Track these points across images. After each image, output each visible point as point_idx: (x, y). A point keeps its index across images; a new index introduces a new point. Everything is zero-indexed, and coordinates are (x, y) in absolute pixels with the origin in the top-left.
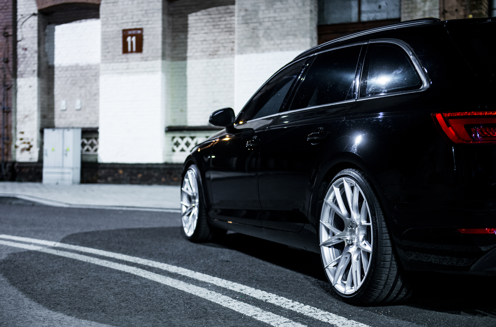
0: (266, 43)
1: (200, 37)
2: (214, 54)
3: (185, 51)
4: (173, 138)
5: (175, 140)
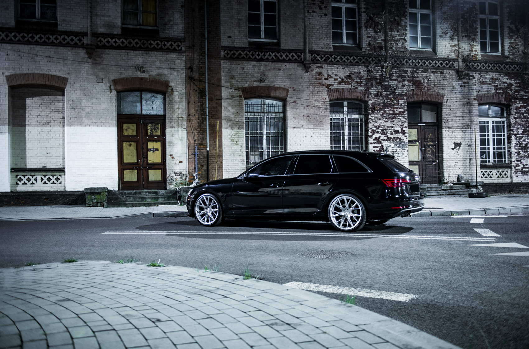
0: (87, 121)
1: (36, 113)
2: (46, 124)
3: (25, 121)
4: (17, 176)
5: (19, 177)
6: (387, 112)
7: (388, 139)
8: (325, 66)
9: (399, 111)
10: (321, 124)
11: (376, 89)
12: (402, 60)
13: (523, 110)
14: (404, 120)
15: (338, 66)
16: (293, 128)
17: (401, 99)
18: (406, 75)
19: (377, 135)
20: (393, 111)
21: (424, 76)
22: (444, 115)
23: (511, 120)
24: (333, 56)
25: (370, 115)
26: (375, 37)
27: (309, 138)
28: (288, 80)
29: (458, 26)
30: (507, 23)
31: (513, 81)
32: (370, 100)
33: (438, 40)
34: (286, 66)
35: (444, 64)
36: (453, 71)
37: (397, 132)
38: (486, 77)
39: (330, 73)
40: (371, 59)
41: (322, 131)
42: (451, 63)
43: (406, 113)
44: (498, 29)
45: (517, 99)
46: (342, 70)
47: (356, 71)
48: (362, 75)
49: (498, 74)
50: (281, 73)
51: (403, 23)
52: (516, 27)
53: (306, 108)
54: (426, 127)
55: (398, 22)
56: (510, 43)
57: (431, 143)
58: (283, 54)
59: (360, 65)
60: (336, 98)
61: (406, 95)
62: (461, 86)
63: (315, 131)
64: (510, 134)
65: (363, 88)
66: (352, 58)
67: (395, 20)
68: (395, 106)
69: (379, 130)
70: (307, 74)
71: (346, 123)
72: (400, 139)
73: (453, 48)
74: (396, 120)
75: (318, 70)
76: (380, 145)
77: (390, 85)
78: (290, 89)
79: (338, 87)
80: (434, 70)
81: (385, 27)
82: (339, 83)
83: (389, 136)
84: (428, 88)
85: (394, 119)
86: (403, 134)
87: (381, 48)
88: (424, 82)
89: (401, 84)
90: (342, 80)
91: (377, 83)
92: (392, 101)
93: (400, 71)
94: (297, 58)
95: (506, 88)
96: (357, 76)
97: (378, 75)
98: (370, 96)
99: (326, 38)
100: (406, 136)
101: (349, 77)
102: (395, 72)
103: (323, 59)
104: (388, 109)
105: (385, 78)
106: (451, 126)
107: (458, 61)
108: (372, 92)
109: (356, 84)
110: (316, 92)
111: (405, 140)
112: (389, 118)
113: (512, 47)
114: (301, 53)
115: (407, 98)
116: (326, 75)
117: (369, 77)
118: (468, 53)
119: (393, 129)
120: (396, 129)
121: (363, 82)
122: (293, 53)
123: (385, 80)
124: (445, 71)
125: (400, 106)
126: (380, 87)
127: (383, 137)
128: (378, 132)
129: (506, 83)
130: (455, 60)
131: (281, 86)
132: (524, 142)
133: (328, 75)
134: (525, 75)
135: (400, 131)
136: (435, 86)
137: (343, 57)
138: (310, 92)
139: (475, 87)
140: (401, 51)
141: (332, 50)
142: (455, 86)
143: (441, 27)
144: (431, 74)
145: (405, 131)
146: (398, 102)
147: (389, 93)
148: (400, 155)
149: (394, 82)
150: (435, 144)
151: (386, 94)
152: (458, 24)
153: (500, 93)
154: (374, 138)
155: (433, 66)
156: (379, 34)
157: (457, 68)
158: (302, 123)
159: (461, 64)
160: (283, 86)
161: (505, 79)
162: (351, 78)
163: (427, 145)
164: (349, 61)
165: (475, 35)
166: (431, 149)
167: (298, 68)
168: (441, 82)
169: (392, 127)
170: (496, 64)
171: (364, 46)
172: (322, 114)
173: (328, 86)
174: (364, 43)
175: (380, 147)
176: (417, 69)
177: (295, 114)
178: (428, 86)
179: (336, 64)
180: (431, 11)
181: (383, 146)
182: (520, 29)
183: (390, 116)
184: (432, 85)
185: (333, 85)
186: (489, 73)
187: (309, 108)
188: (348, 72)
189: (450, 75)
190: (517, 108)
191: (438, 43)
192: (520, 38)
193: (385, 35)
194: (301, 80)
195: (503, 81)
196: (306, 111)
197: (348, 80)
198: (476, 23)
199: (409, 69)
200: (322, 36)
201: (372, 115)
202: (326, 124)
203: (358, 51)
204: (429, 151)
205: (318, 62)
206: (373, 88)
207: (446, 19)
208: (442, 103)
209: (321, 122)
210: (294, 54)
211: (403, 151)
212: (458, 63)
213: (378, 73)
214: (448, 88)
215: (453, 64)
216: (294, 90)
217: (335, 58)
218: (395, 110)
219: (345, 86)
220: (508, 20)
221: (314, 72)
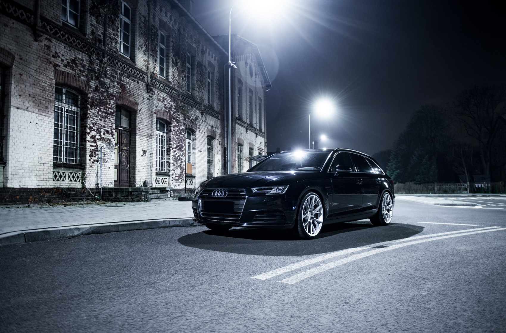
6: (102, 110)
7: (102, 139)
8: (54, 41)
9: (110, 112)
10: (47, 110)
11: (95, 82)
12: (114, 60)
13: (176, 128)
14: (113, 121)
15: (65, 45)
16: (18, 108)
17: (113, 99)
18: (116, 76)
19: (93, 133)
20: (106, 109)
21: (128, 81)
22: (138, 122)
23: (171, 136)
24: (62, 32)
25: (89, 110)
26: (97, 27)
27: (33, 124)
28: (14, 43)
29: (148, 44)
30: (171, 55)
31: (172, 103)
32: (90, 93)
33: (137, 51)
34: (13, 23)
35: (139, 75)
36: (144, 83)
37: (108, 132)
38: (161, 95)
39: (58, 51)
40: (92, 49)
41: (46, 118)
42: (143, 75)
43: (115, 114)
44: (164, 57)
45: (174, 119)
46: (68, 51)
47: (80, 57)
48: (85, 64)
49: (166, 95)
50: (7, 30)
51: (117, 23)
52: (176, 60)
53: (32, 85)
54: (123, 132)
55: (113, 20)
56: (173, 72)
57: (125, 148)
58: (11, 6)
59: (83, 52)
60: (62, 82)
61: (115, 96)
62: (148, 99)
63: (40, 117)
64: (170, 147)
65: (84, 79)
66: (78, 42)
67: (111, 17)
68: (108, 106)
69: (95, 128)
70: (35, 43)
71: (65, 114)
72: (109, 140)
73: (145, 63)
74: (107, 120)
75: (46, 42)
76: (96, 145)
77: (105, 82)
78: (16, 56)
79: (64, 70)
80: (134, 78)
81: (105, 21)
82: (65, 66)
83: (103, 136)
84: (129, 94)
85: (106, 119)
86: (112, 136)
87: (100, 41)
88: (127, 87)
89: (113, 84)
90: (68, 63)
91: (95, 76)
92: (106, 99)
93: (112, 70)
94: (27, 19)
95: (170, 108)
96: (81, 64)
97: (97, 69)
98: (90, 89)
99: (56, 8)
100: (114, 138)
101: (74, 61)
102: (109, 70)
103: (53, 32)
104: (103, 107)
105: (102, 74)
106: (141, 134)
107: (147, 76)
108: (92, 86)
109: (80, 72)
110: (43, 69)
111: (113, 142)
112: (102, 117)
113: (173, 75)
114: (31, 15)
115: (116, 100)
116: (54, 52)
117: (90, 68)
118: (153, 70)
119: (105, 129)
120: (107, 129)
121: (85, 72)
122: (23, 11)
123: (101, 75)
124: (140, 81)
125: (110, 106)
126: (97, 82)
127: (98, 137)
128: (94, 130)
129: (169, 103)
130: (146, 74)
131: (6, 48)
132: (176, 155)
133: (56, 53)
134: (178, 101)
135: (110, 132)
136: (134, 94)
137: (70, 37)
138: (37, 67)
139: (155, 102)
140: (114, 51)
141: (61, 25)
142: (145, 98)
143: (140, 41)
144: (132, 81)
145: (113, 132)
146: (110, 102)
147: (104, 90)
148: (109, 157)
149: (108, 80)
150: (128, 149)
151: (102, 91)
152: (148, 42)
153: (167, 111)
154: (91, 136)
155: (133, 74)
156: (100, 25)
157: (146, 81)
158: (27, 104)
159: (149, 78)
160: (8, 50)
161: (169, 100)
162: (76, 64)
163: (123, 149)
164: (75, 44)
165: (156, 57)
166: (125, 154)
167: (27, 32)
168: (137, 91)
169: (105, 127)
170: (166, 86)
171: (88, 33)
172: (47, 98)
173: (55, 66)
174: (88, 29)
175: (95, 146)
176: (124, 74)
177: (20, 90)
178: (129, 92)
179: (64, 43)
180: (130, 22)
181: (97, 146)
182: (178, 62)
183: (104, 114)
184: (132, 92)
185: (59, 66)
186: (162, 93)
187: (36, 86)
188: (74, 56)
189: (142, 85)
190: (174, 127)
191: (137, 54)
192: (177, 70)
193: (104, 29)
194: (29, 48)
195: (168, 102)
196: (31, 90)
197: (73, 65)
198: (157, 46)
199: (118, 71)
200: (52, 3)
201: (91, 110)
202: (51, 111)
203: (83, 36)
204: (124, 155)
205: (48, 33)
206: (92, 81)
207: (142, 34)
208: (137, 111)
209: (46, 107)
210: (24, 13)
211: (111, 153)
212: (147, 77)
213: (97, 67)
214: (141, 98)
215: (144, 77)
216: (21, 59)
217: (63, 36)
218: (108, 109)
219: (70, 70)
220: (172, 52)
221: (43, 44)
